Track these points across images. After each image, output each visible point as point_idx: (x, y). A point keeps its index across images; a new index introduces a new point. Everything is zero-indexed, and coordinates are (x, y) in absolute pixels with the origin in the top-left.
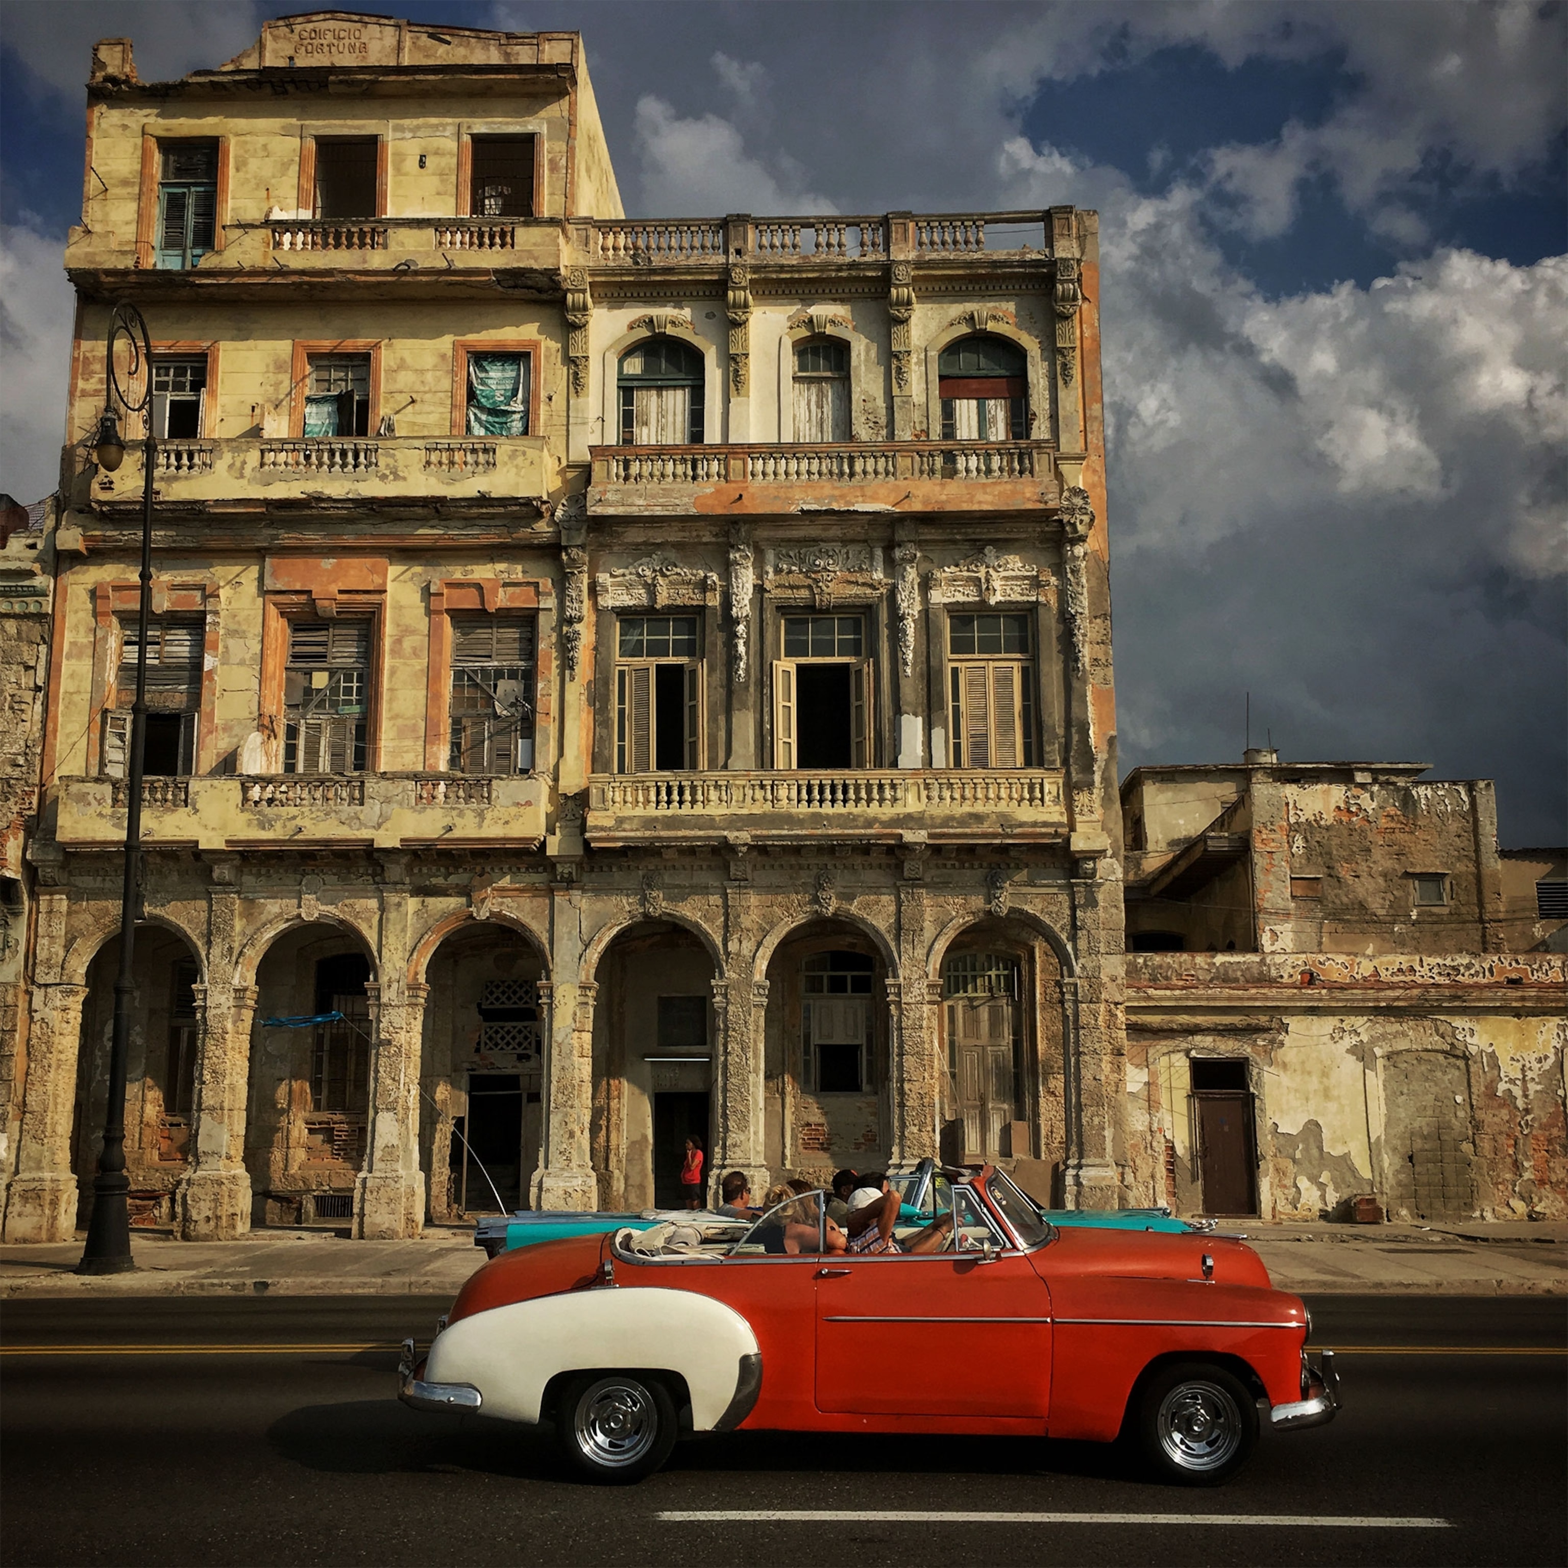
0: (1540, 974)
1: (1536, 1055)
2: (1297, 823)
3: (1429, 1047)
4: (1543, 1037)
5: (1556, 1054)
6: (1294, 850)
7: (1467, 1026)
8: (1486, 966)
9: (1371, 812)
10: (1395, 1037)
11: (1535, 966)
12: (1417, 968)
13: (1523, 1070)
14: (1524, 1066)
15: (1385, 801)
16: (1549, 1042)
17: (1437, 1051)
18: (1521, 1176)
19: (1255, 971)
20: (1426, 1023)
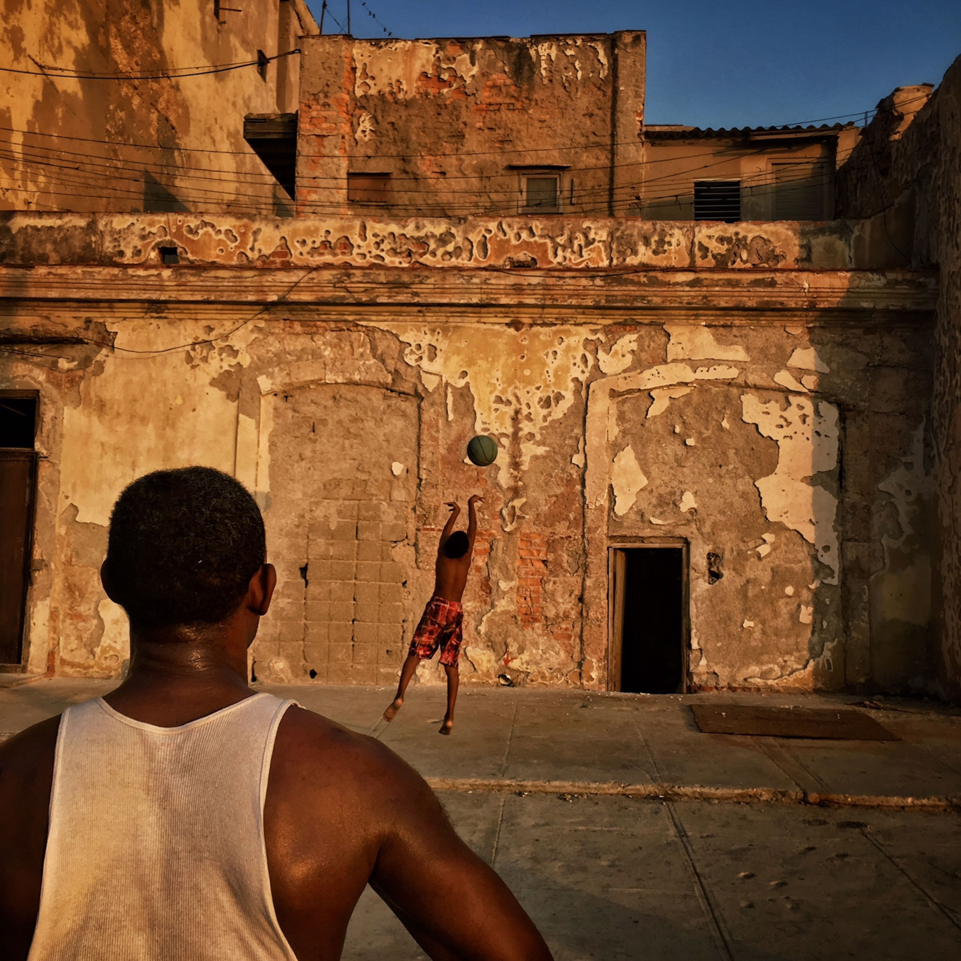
0: (568, 254)
1: (539, 394)
2: (365, 96)
3: (357, 377)
4: (557, 362)
5: (577, 392)
6: (359, 135)
7: (426, 340)
8: (475, 238)
9: (469, 80)
10: (299, 359)
11: (561, 240)
12: (356, 240)
13: (515, 419)
14: (517, 412)
15: (491, 65)
16: (567, 370)
17: (369, 384)
18: (493, 606)
19: (77, 243)
20: (354, 335)
